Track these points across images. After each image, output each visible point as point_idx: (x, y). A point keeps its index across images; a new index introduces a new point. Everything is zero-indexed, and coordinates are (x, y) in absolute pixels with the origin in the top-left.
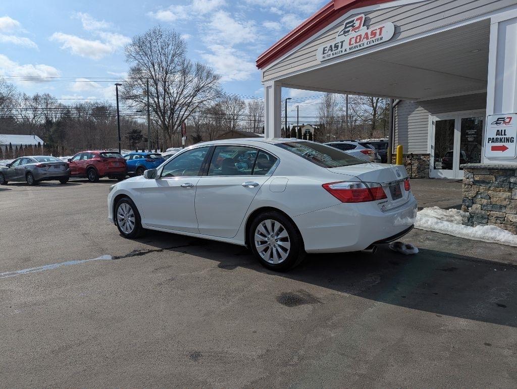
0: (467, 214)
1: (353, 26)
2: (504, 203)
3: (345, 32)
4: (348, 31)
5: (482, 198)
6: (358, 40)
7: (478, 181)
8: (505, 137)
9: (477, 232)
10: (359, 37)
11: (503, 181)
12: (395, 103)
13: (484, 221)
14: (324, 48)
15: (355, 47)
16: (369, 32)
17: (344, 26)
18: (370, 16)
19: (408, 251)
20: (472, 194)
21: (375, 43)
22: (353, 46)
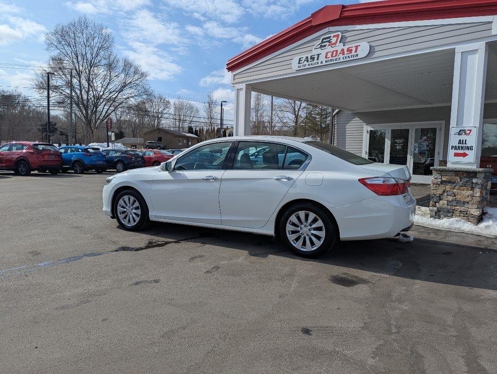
0: (435, 209)
1: (329, 42)
2: (468, 199)
3: (321, 46)
4: (325, 46)
5: (447, 195)
6: (334, 55)
7: (445, 182)
8: (466, 145)
9: (444, 223)
10: (335, 52)
11: (467, 182)
12: (335, 112)
13: (450, 215)
14: (300, 59)
15: (331, 61)
16: (346, 48)
17: (321, 40)
18: (347, 35)
19: (405, 239)
20: (440, 191)
21: (350, 59)
22: (329, 59)
